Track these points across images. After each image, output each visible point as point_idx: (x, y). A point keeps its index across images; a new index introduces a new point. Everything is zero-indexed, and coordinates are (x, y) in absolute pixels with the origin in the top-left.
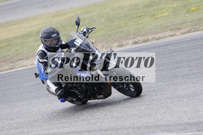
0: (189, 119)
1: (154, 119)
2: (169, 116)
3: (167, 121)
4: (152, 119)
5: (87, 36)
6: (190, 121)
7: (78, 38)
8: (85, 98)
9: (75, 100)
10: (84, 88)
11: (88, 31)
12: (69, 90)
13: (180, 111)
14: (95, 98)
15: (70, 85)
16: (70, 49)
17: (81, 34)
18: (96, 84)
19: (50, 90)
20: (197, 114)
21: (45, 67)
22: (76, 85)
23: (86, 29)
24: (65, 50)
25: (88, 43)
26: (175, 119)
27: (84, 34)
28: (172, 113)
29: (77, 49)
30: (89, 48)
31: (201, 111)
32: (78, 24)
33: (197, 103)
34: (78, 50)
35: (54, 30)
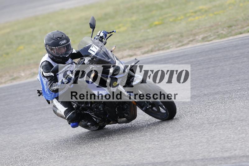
0: (153, 158)
1: (110, 158)
2: (129, 155)
3: (126, 161)
4: (108, 158)
5: (104, 42)
6: (155, 160)
7: (93, 45)
8: (102, 122)
9: (90, 125)
10: (102, 109)
11: (106, 35)
12: (82, 112)
13: (143, 148)
14: (115, 122)
15: (83, 105)
16: (83, 59)
17: (97, 39)
18: (117, 103)
19: (58, 111)
20: (163, 151)
21: (51, 82)
22: (91, 105)
23: (104, 33)
24: (76, 61)
25: (107, 51)
26: (136, 158)
27: (101, 39)
28: (132, 151)
29: (92, 59)
30: (107, 58)
31: (168, 148)
32: (93, 26)
33: (162, 139)
34: (93, 61)
35: (63, 34)
